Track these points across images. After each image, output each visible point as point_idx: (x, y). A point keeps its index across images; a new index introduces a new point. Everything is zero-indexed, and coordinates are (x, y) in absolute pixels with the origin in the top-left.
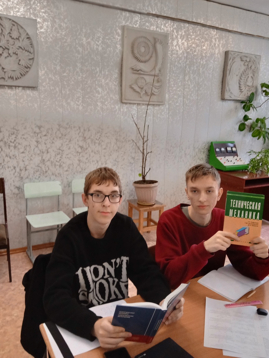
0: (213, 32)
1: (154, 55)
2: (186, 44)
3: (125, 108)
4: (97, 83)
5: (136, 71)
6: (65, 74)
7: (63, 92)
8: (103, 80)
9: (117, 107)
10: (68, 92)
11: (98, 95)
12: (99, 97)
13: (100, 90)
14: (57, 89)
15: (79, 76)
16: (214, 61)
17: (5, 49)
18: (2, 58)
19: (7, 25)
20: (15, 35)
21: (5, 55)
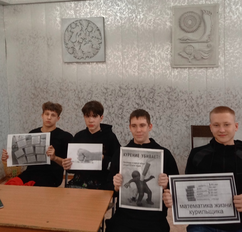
3: (176, 72)
4: (150, 54)
5: (184, 41)
6: (125, 50)
7: (124, 63)
8: (156, 52)
9: (168, 72)
10: (127, 63)
11: (151, 64)
12: (152, 65)
13: (153, 59)
14: (119, 62)
15: (136, 50)
17: (84, 39)
18: (82, 45)
19: (85, 24)
20: (90, 29)
21: (84, 43)
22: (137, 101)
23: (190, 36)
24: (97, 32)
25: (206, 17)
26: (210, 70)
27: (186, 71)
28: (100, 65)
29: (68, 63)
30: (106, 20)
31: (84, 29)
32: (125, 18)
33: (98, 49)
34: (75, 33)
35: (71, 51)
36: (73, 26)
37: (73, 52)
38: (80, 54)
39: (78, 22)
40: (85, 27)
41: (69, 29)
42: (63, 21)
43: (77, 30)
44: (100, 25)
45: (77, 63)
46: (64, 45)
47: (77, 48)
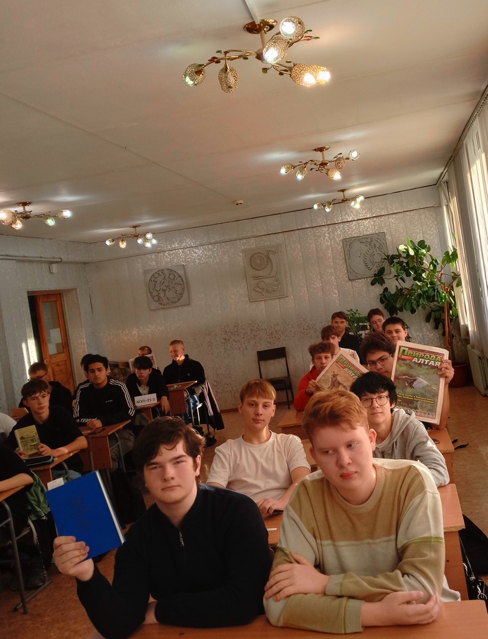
0: (325, 229)
1: (270, 263)
2: (299, 246)
3: (254, 305)
4: (230, 293)
5: (256, 278)
6: (207, 292)
7: (207, 304)
8: (235, 290)
9: (247, 306)
10: (210, 303)
12: (233, 302)
13: (233, 297)
14: (203, 303)
15: (217, 290)
16: (332, 251)
17: (167, 287)
18: (167, 292)
19: (167, 272)
20: (172, 277)
21: (168, 290)
22: (224, 336)
23: (261, 273)
24: (180, 279)
25: (271, 256)
26: (282, 300)
27: (263, 303)
28: (185, 308)
29: (155, 310)
30: (186, 267)
31: (167, 277)
32: (204, 263)
33: (182, 294)
34: (159, 282)
35: (156, 298)
36: (156, 275)
37: (159, 300)
38: (165, 301)
39: (160, 272)
40: (168, 275)
41: (153, 279)
42: (146, 272)
43: (160, 279)
44: (181, 272)
45: (163, 308)
46: (149, 294)
47: (162, 295)
